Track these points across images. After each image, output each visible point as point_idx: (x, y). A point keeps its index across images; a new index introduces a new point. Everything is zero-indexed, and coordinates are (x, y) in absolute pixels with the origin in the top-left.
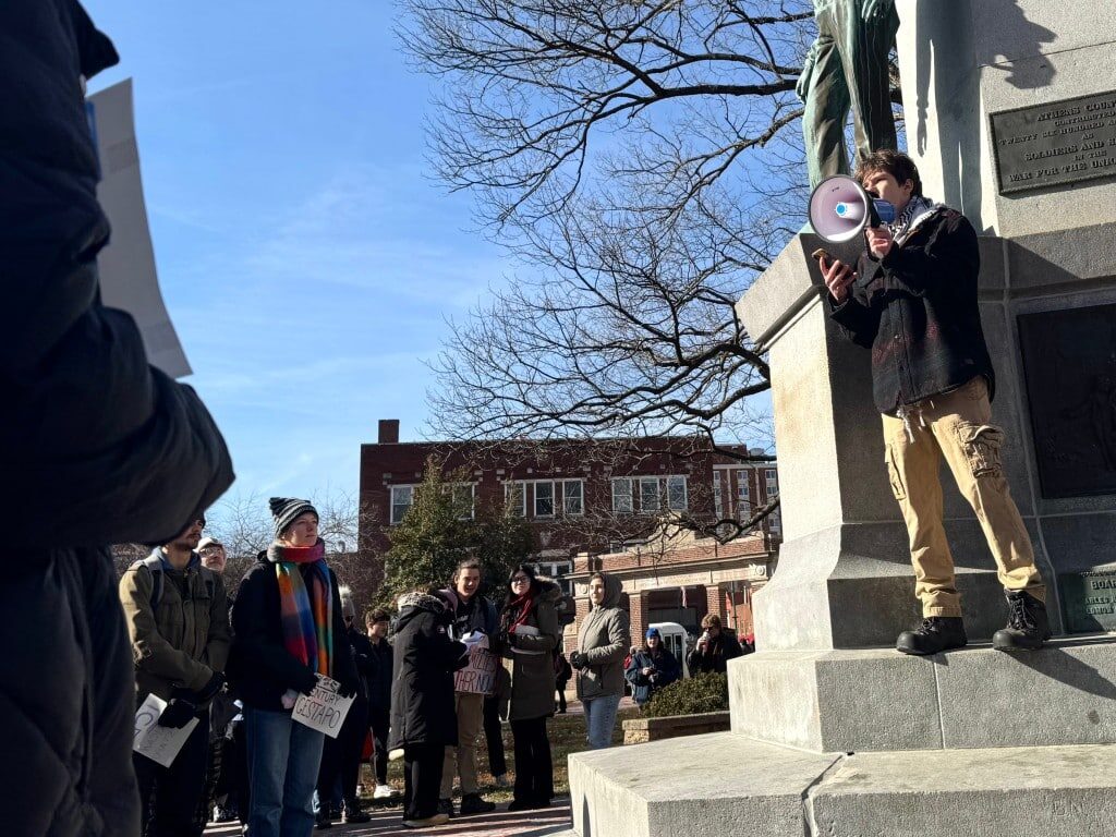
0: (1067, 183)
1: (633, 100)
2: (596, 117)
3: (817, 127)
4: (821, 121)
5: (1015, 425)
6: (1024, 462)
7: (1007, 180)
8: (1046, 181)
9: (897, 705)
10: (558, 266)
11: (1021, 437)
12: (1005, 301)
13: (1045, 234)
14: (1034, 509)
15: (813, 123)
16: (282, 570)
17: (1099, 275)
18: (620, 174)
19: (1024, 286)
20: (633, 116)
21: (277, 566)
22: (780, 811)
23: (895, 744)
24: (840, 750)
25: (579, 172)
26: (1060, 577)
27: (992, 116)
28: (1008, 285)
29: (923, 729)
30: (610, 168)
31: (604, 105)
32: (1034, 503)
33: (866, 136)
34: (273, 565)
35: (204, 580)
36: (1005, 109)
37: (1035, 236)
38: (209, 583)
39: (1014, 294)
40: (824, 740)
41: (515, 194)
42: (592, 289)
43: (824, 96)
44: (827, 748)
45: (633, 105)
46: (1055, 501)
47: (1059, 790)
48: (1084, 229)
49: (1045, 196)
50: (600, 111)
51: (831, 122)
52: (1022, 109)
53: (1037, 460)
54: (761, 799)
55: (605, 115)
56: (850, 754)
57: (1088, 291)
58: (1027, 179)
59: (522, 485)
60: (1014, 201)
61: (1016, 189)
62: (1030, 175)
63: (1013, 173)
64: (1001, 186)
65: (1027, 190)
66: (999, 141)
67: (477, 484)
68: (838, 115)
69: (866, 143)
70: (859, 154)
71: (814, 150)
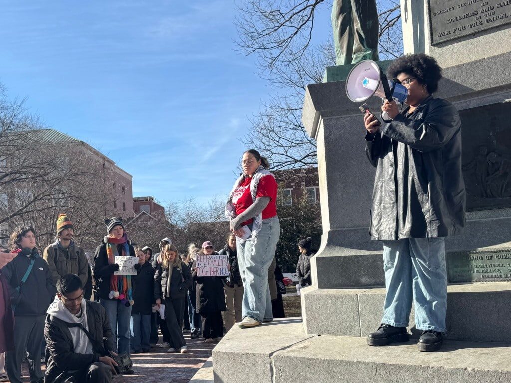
0: (470, 35)
2: (317, 3)
3: (338, 18)
4: (340, 14)
7: (436, 37)
8: (458, 35)
9: (340, 316)
10: (296, 87)
13: (452, 68)
15: (336, 16)
16: (109, 246)
17: (484, 88)
22: (261, 360)
23: (338, 333)
24: (314, 333)
25: (311, 33)
29: (352, 327)
33: (359, 21)
34: (105, 244)
35: (76, 251)
37: (447, 69)
38: (78, 252)
40: (308, 328)
44: (309, 332)
47: (379, 363)
48: (475, 62)
49: (457, 44)
51: (344, 15)
54: (253, 354)
56: (319, 336)
57: (479, 97)
58: (447, 34)
59: (314, 189)
60: (440, 49)
61: (440, 41)
62: (449, 32)
63: (440, 32)
64: (432, 41)
65: (447, 41)
66: (432, 14)
67: (292, 189)
68: (349, 10)
69: (359, 25)
70: (356, 32)
71: (336, 31)
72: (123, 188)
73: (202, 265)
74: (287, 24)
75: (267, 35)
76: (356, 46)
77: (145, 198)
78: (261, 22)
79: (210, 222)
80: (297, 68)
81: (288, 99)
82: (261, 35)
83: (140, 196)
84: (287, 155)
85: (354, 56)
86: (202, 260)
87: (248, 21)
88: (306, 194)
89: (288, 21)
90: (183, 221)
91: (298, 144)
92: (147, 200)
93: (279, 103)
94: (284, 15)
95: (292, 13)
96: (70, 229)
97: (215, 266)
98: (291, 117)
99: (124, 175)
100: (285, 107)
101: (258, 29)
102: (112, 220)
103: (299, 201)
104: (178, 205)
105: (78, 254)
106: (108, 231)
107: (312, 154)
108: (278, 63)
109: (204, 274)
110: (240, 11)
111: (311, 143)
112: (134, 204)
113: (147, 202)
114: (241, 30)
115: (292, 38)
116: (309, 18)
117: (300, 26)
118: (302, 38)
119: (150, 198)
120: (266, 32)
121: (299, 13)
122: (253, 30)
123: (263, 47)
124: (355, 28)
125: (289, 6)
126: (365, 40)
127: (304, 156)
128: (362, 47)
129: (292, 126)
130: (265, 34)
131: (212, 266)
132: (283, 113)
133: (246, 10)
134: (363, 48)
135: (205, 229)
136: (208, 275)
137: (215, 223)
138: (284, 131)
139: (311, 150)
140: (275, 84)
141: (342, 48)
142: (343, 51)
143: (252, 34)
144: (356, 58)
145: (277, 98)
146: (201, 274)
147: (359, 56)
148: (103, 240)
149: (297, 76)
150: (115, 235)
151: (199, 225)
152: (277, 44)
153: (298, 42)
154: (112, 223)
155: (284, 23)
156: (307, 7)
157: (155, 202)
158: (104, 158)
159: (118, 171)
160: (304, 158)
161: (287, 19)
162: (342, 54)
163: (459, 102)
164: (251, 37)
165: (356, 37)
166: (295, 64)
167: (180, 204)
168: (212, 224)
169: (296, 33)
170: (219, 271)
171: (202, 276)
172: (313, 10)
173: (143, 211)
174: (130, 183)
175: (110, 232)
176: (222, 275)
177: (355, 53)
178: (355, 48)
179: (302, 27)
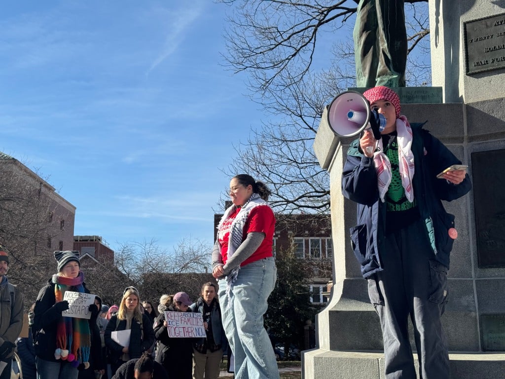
1: (345, 11)
2: (320, 24)
3: (361, 36)
4: (363, 31)
5: (465, 222)
6: (468, 245)
7: (472, 66)
8: (496, 65)
10: (293, 115)
11: (468, 229)
12: (465, 144)
14: (473, 273)
15: (359, 33)
16: (58, 288)
18: (348, 55)
19: (476, 134)
20: (345, 20)
21: (56, 285)
25: (311, 57)
26: (481, 316)
27: (465, 24)
28: (466, 134)
30: (341, 52)
31: (326, 15)
32: (473, 270)
33: (385, 41)
34: (53, 285)
36: (474, 19)
37: (484, 102)
38: (12, 293)
39: (471, 139)
41: (271, 73)
42: (311, 129)
43: (366, 16)
45: (345, 13)
46: (486, 270)
50: (323, 19)
51: (369, 32)
52: (485, 19)
53: (477, 244)
55: (327, 21)
58: (485, 64)
59: (302, 240)
60: (476, 79)
61: (477, 71)
62: (487, 61)
63: (476, 61)
64: (467, 70)
65: (485, 71)
66: (469, 40)
67: (277, 238)
68: (374, 27)
69: (386, 45)
70: (381, 52)
71: (358, 50)
72: (62, 222)
73: (174, 323)
74: (285, 43)
75: (261, 53)
76: (381, 68)
77: (90, 237)
78: (254, 37)
79: (172, 272)
80: (294, 94)
81: (283, 129)
82: (253, 52)
83: (83, 235)
84: (277, 194)
85: (378, 80)
86: (173, 318)
87: (240, 35)
88: (294, 245)
89: (286, 40)
90: (139, 268)
91: (292, 182)
92: (92, 240)
93: (272, 131)
94: (281, 33)
95: (291, 32)
96: (3, 262)
97: (189, 325)
98: (285, 149)
99: (65, 206)
100: (279, 137)
101: (250, 45)
102: (65, 253)
103: (285, 253)
104: (134, 248)
105: (12, 296)
106: (59, 268)
107: (308, 195)
108: (271, 86)
109: (177, 335)
110: (231, 23)
111: (307, 182)
112: (74, 244)
113: (93, 242)
114: (230, 44)
115: (290, 59)
116: (311, 40)
117: (299, 47)
118: (300, 61)
119: (97, 237)
120: (260, 50)
121: (299, 32)
122: (245, 46)
123: (255, 66)
124: (381, 48)
125: (288, 23)
126: (391, 62)
127: (297, 198)
128: (388, 69)
129: (286, 160)
130: (259, 52)
131: (185, 325)
132: (276, 144)
133: (238, 22)
134: (389, 71)
135: (167, 281)
136: (182, 336)
137: (180, 275)
138: (276, 166)
139: (306, 191)
140: (268, 109)
141: (364, 69)
142: (365, 72)
143: (244, 50)
144: (381, 82)
145: (270, 127)
146: (173, 334)
147: (384, 79)
148: (51, 279)
149: (295, 103)
150: (68, 275)
151: (160, 275)
152: (272, 65)
153: (296, 65)
154: (65, 258)
155: (282, 42)
156: (309, 27)
157: (103, 242)
158: (41, 182)
159: (57, 200)
160: (297, 200)
161: (286, 38)
162: (364, 76)
163: (496, 140)
164: (242, 53)
165: (382, 58)
166: (293, 89)
167: (137, 247)
168: (176, 275)
169: (294, 55)
170: (194, 331)
171: (175, 337)
172: (316, 30)
173: (87, 254)
174: (72, 216)
175: (61, 270)
176: (198, 336)
177: (379, 76)
178: (379, 70)
179: (301, 49)
